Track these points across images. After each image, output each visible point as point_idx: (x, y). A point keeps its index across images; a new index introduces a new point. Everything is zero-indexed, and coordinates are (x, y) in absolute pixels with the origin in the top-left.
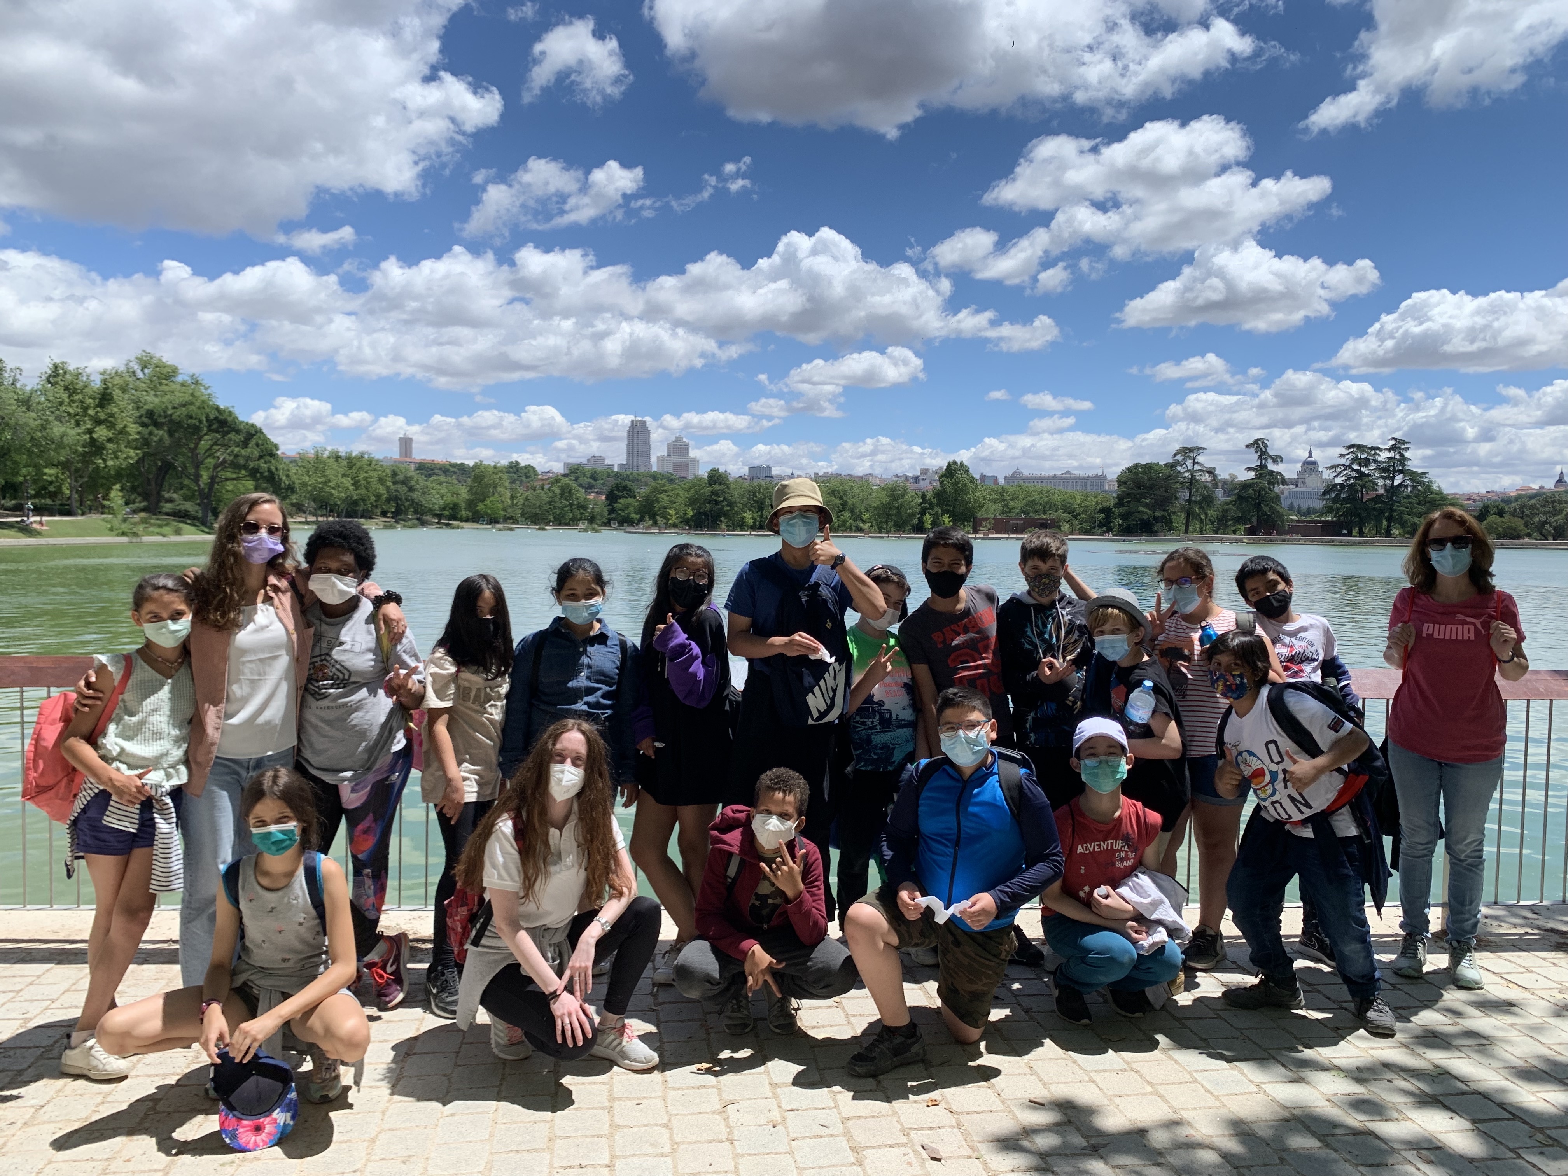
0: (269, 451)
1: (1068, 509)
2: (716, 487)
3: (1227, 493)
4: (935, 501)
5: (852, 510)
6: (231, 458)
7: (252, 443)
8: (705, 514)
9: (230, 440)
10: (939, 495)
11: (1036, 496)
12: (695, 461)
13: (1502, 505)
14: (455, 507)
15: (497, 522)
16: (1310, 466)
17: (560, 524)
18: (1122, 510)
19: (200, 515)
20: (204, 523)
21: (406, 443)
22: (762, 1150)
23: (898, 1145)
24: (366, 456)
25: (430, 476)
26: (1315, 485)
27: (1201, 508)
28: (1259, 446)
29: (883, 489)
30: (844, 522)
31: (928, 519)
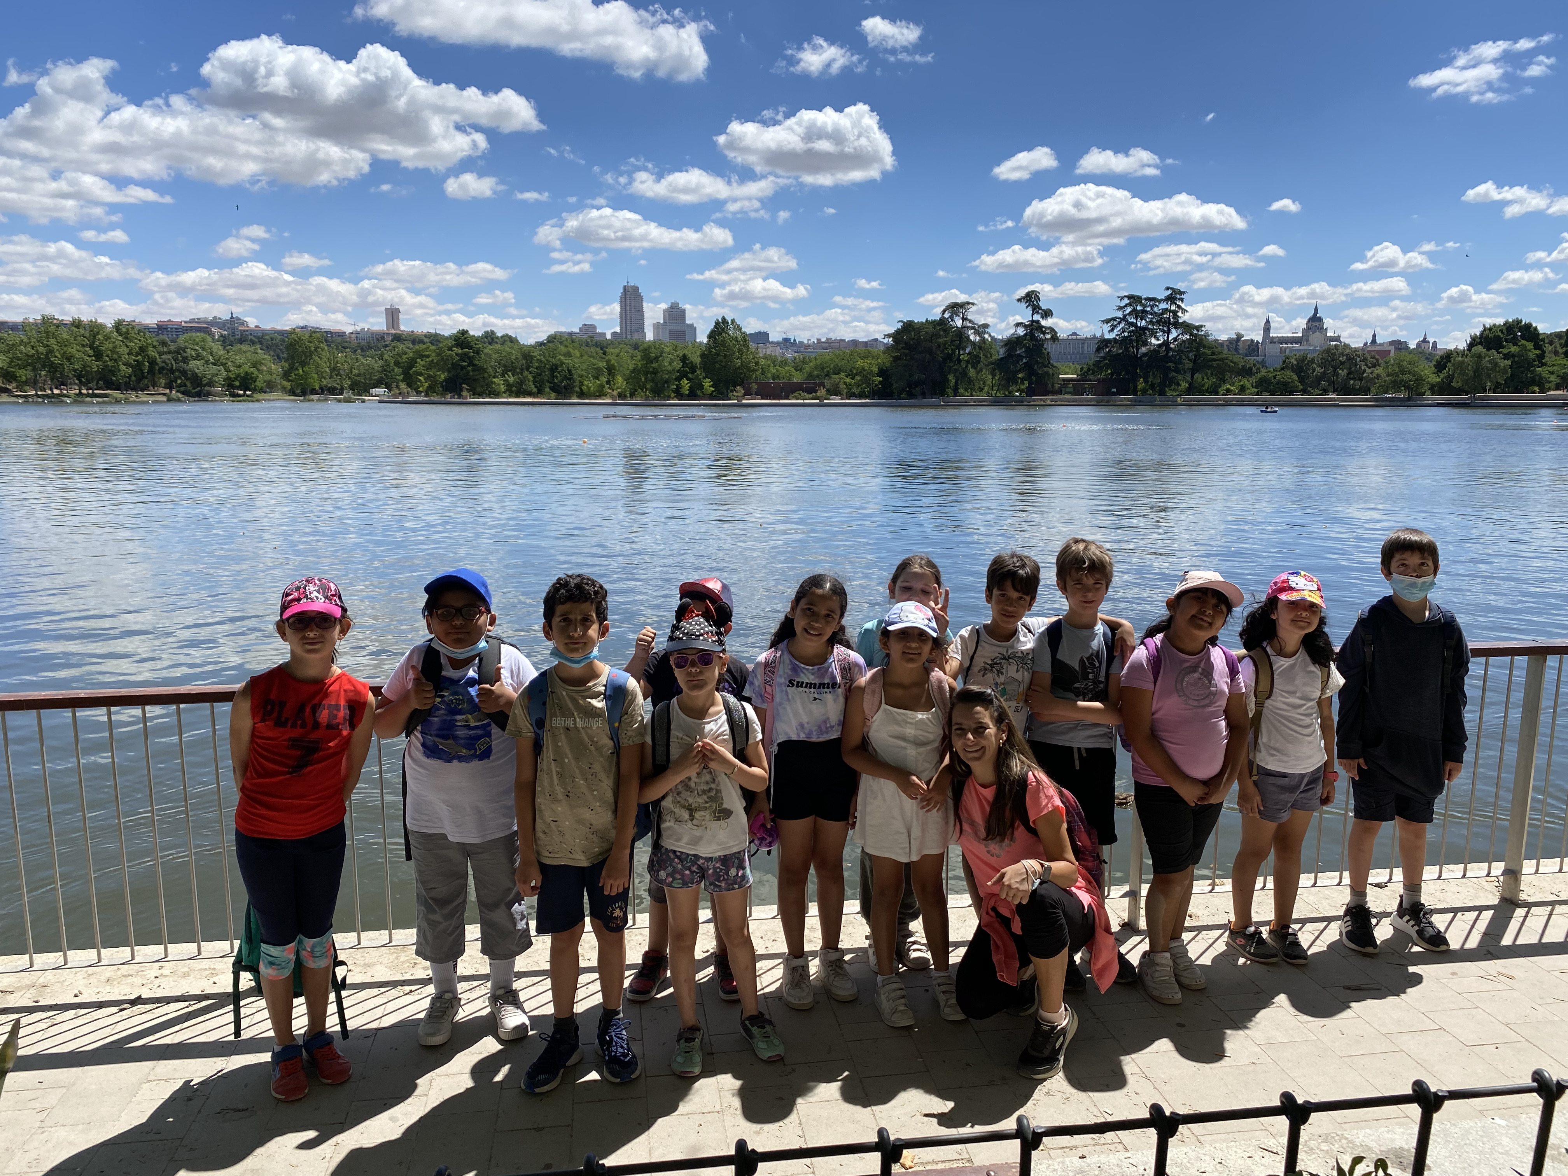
21: (392, 314)
28: (1031, 299)
31: (685, 384)
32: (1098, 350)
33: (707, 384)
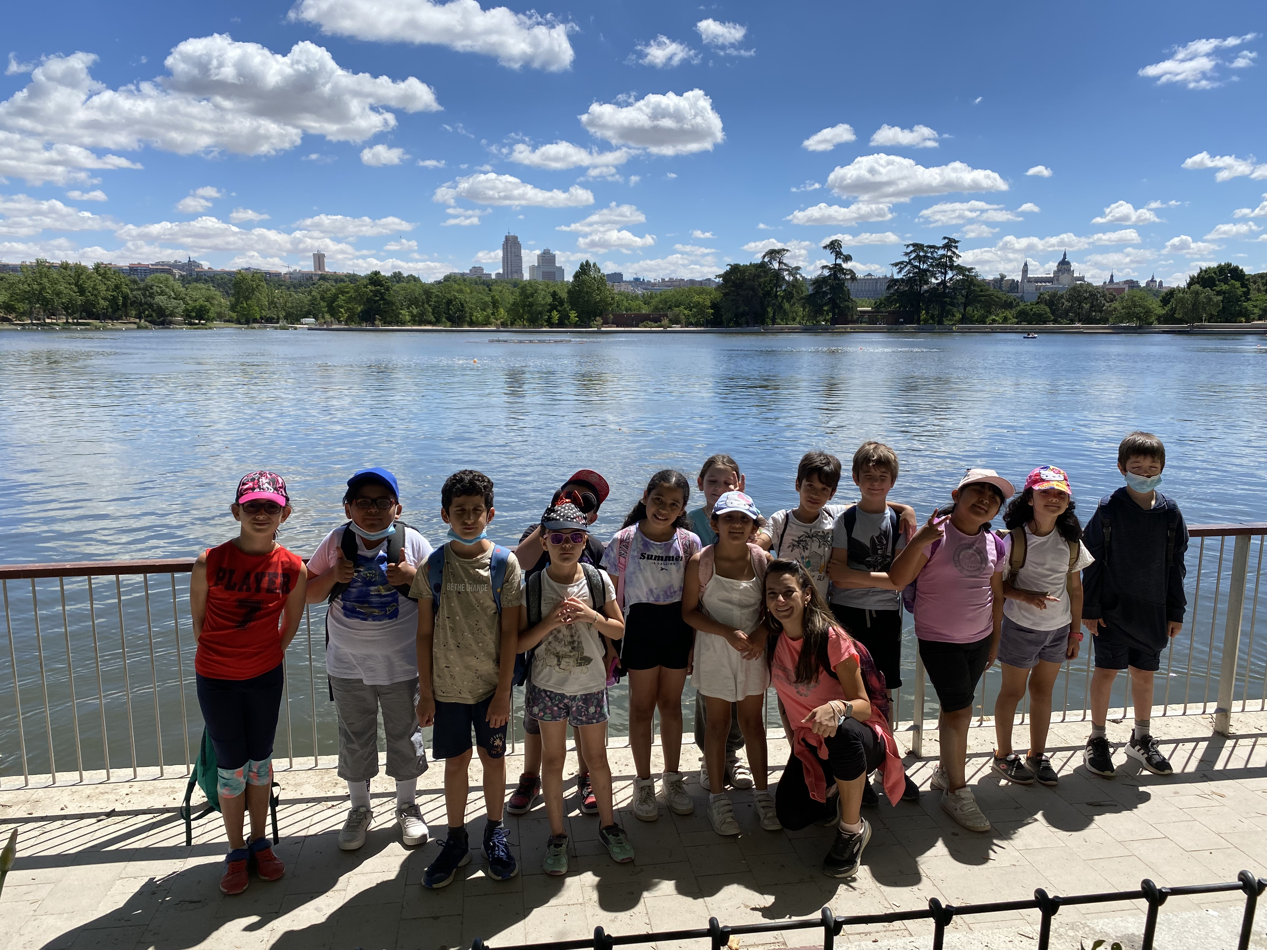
12: (560, 270)
28: (835, 246)
31: (555, 315)
32: (889, 288)
33: (573, 315)
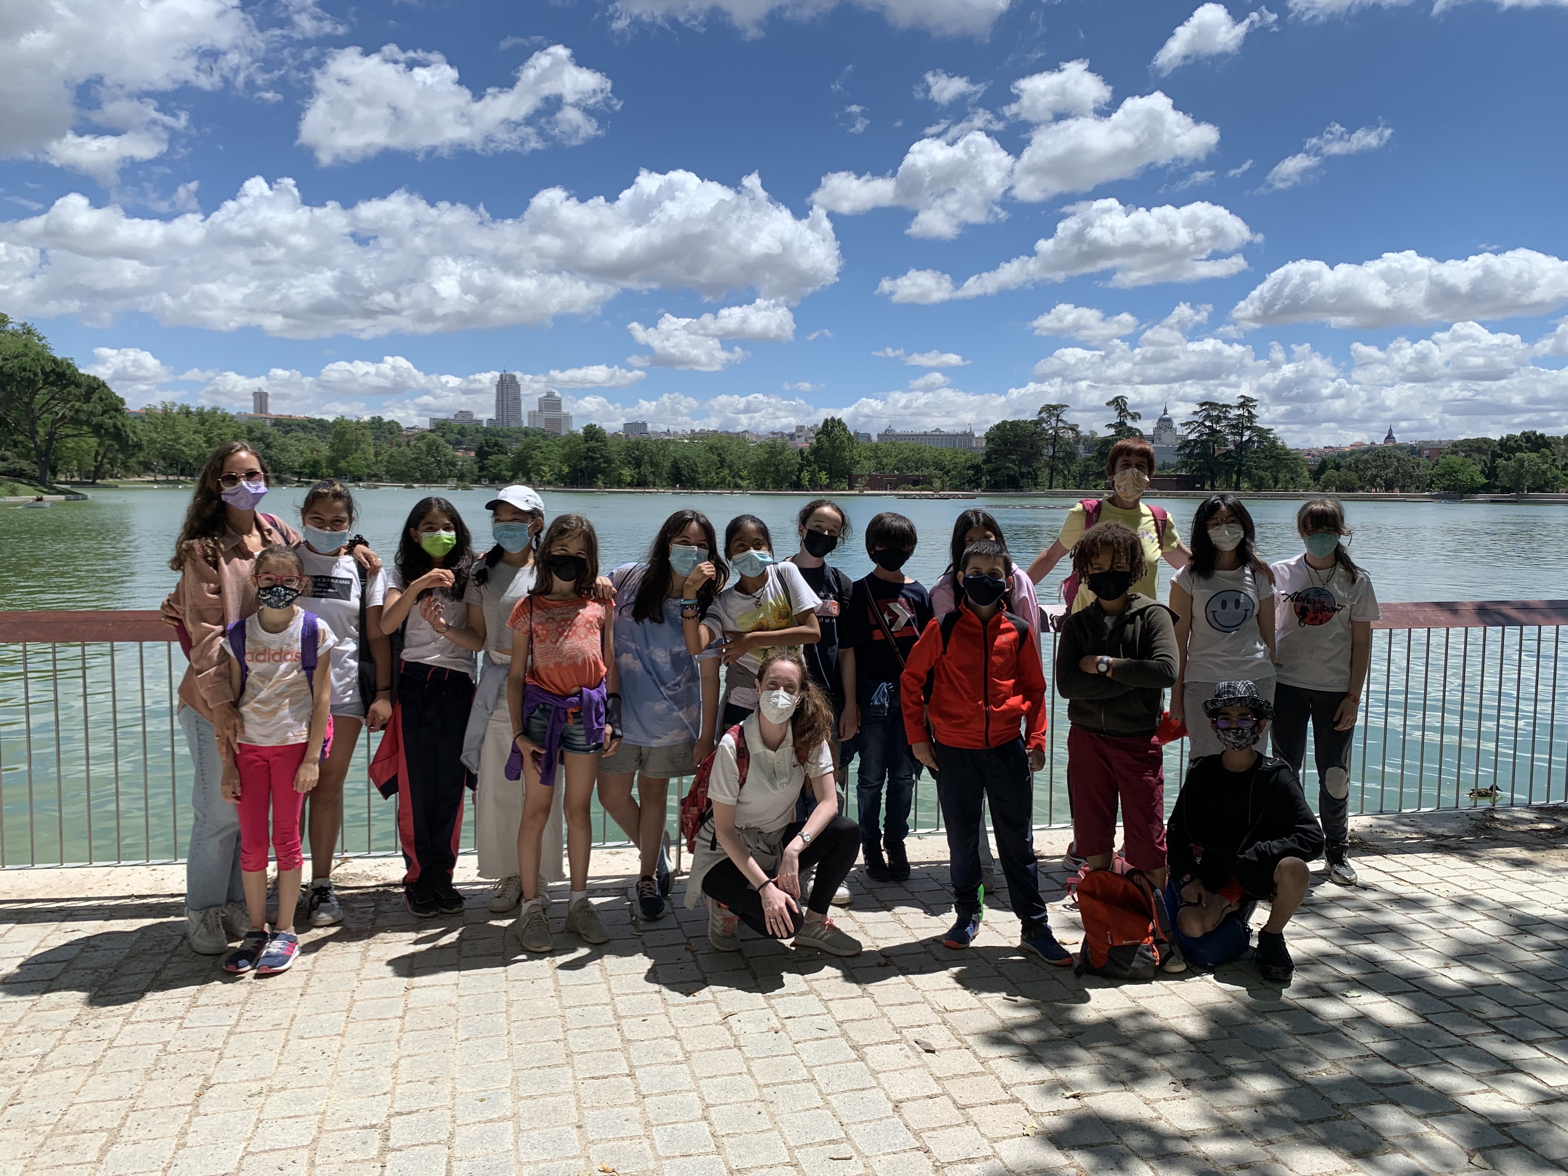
0: (115, 406)
1: (939, 466)
2: (593, 444)
3: (1088, 449)
4: (812, 458)
5: (730, 467)
6: (72, 413)
7: (95, 397)
8: (581, 471)
9: (69, 393)
10: (815, 451)
11: (907, 453)
12: (568, 417)
13: (1338, 460)
14: (316, 464)
15: (360, 480)
16: (1165, 423)
17: (428, 482)
18: (989, 466)
19: (37, 474)
20: (42, 483)
21: (261, 398)
22: (769, 1053)
23: (894, 1042)
24: (219, 412)
25: (287, 432)
26: (1169, 441)
27: (1064, 464)
28: (1119, 403)
29: (760, 446)
30: (724, 478)
31: (806, 476)
33: (824, 477)
